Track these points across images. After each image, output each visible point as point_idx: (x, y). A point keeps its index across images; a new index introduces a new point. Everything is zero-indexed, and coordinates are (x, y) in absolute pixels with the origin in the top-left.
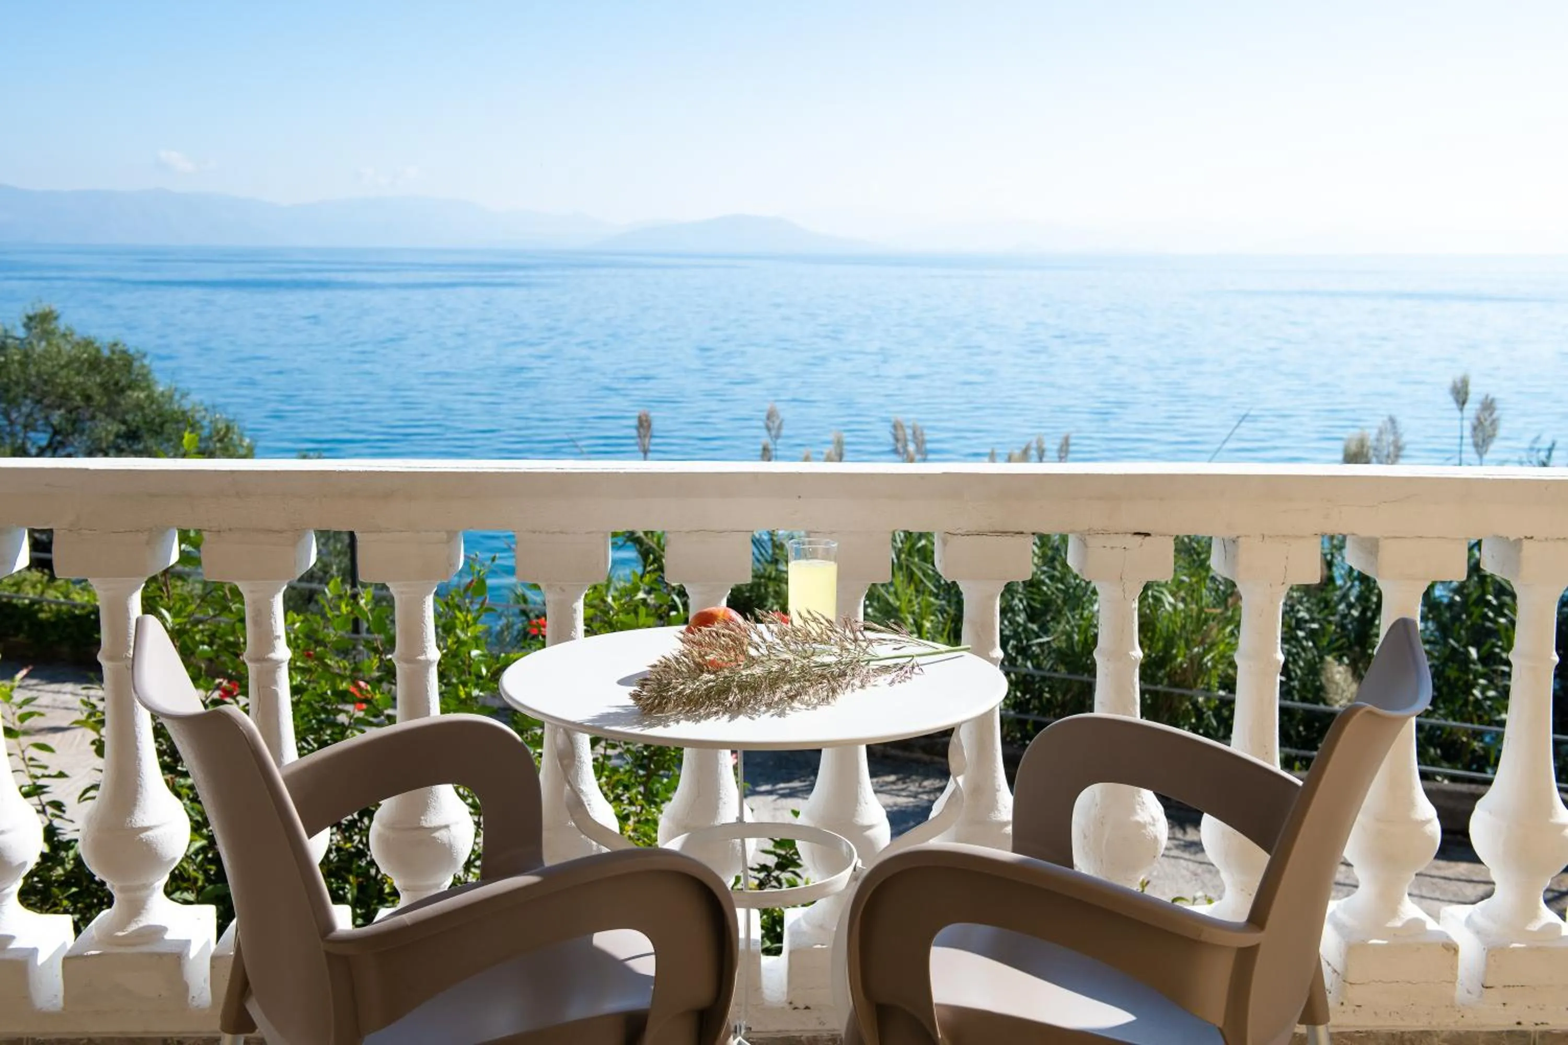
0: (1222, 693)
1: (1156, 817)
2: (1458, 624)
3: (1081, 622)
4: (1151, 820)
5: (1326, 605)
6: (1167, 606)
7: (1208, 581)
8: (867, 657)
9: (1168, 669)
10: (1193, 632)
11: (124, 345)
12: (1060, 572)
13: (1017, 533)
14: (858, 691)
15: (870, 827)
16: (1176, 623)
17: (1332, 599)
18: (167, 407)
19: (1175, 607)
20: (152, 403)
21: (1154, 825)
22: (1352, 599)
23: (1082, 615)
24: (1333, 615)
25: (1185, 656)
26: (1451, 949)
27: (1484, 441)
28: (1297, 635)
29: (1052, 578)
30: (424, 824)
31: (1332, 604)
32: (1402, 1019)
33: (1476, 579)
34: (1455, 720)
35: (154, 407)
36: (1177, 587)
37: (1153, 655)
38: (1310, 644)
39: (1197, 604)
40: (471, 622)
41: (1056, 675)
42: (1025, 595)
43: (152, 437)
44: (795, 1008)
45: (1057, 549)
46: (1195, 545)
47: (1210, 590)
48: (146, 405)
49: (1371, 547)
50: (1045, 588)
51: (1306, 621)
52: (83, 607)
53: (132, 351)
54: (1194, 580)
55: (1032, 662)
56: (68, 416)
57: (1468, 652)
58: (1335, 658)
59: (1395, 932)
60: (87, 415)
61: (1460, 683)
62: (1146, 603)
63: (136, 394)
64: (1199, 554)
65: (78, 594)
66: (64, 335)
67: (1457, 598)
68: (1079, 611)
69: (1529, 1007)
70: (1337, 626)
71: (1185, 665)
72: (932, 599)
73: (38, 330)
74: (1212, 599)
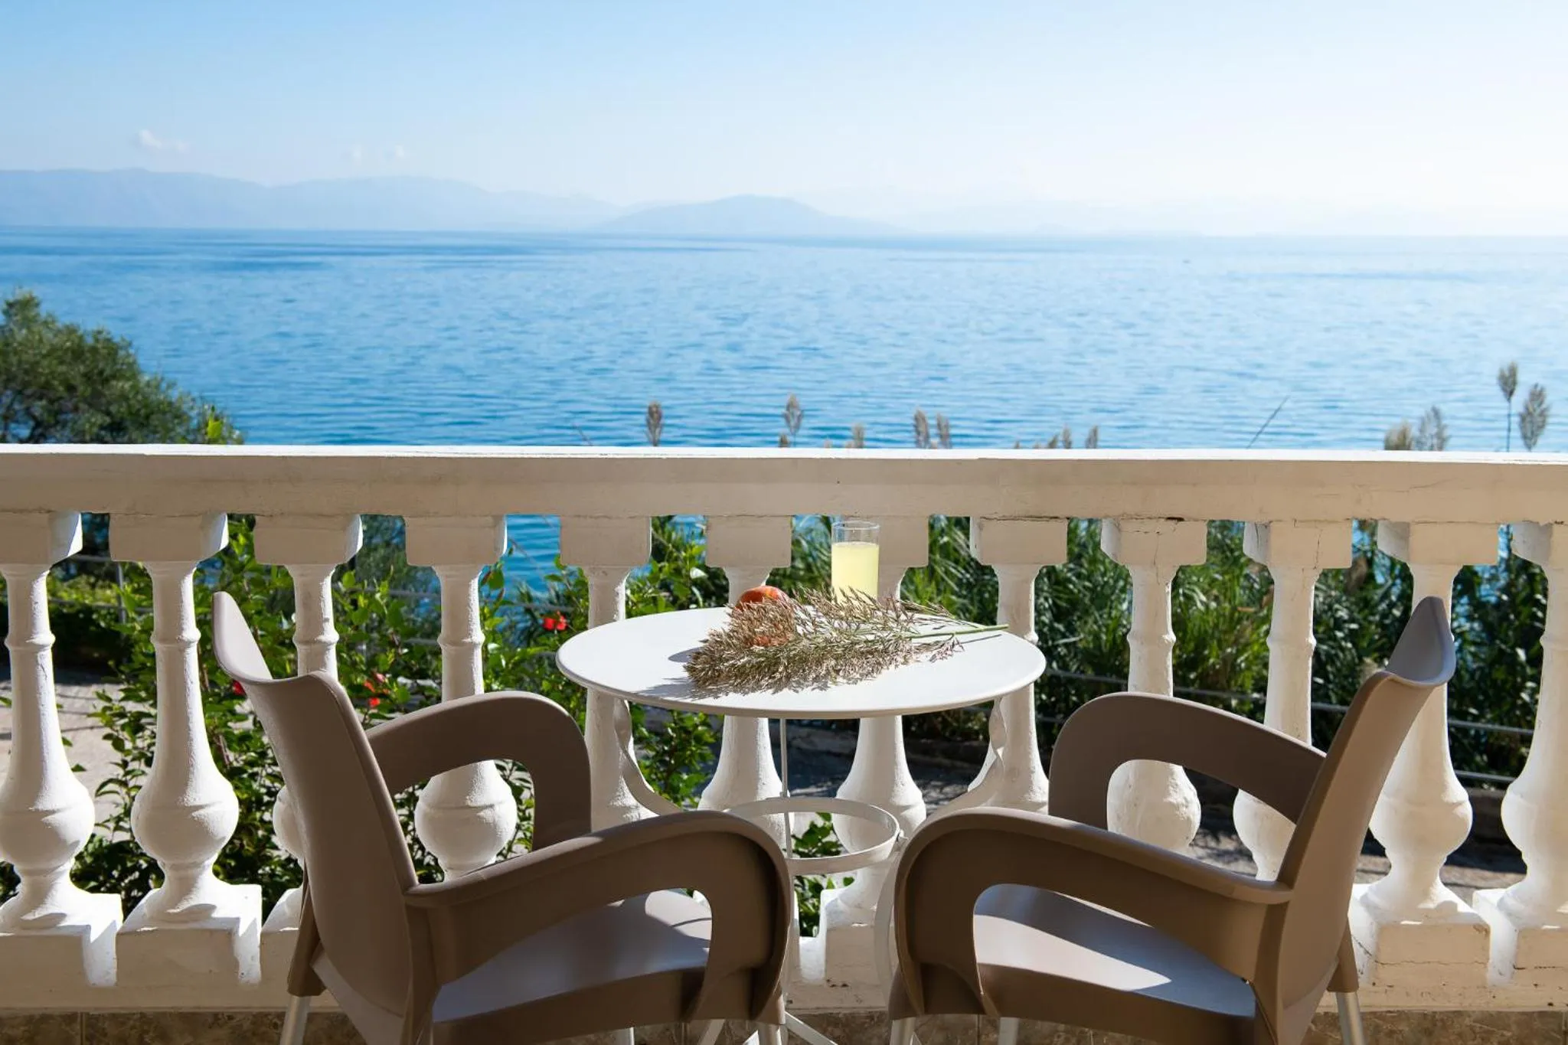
0: (1256, 695)
1: (1189, 799)
2: (1505, 625)
3: (1110, 622)
4: (1184, 802)
5: (1366, 605)
6: (1199, 604)
7: (1242, 580)
8: (908, 634)
9: (1200, 670)
10: (1225, 632)
11: (109, 333)
12: (1086, 569)
13: (1052, 518)
14: (901, 666)
15: (907, 808)
16: (1208, 622)
17: (1372, 599)
18: (153, 397)
19: (1207, 606)
20: (137, 393)
21: (1187, 807)
22: (1394, 598)
23: (1110, 613)
24: (1373, 614)
25: (1218, 657)
26: (1483, 930)
27: (1532, 433)
28: (1335, 636)
29: (1079, 576)
30: (469, 803)
31: (1372, 603)
32: (1434, 1000)
33: (1525, 577)
34: (1502, 724)
35: (140, 397)
36: (1210, 585)
37: (1185, 656)
38: (1349, 645)
39: (1230, 602)
40: (488, 615)
41: (1083, 677)
42: (1051, 593)
43: (137, 429)
44: (833, 986)
45: (1084, 546)
46: (1228, 542)
47: (1243, 588)
48: (131, 396)
49: (1402, 532)
50: (1071, 586)
51: (1345, 622)
52: (71, 605)
53: (117, 339)
54: (1227, 577)
55: (1058, 662)
56: (51, 407)
57: (1516, 654)
58: (1375, 660)
59: (1427, 914)
60: (70, 405)
61: (1508, 686)
62: (1178, 602)
63: (120, 384)
64: (1232, 551)
65: (66, 591)
66: (45, 323)
67: (1505, 597)
68: (1106, 610)
69: (1561, 988)
70: (1377, 626)
71: (1218, 667)
72: (954, 598)
73: (18, 318)
74: (1245, 597)
